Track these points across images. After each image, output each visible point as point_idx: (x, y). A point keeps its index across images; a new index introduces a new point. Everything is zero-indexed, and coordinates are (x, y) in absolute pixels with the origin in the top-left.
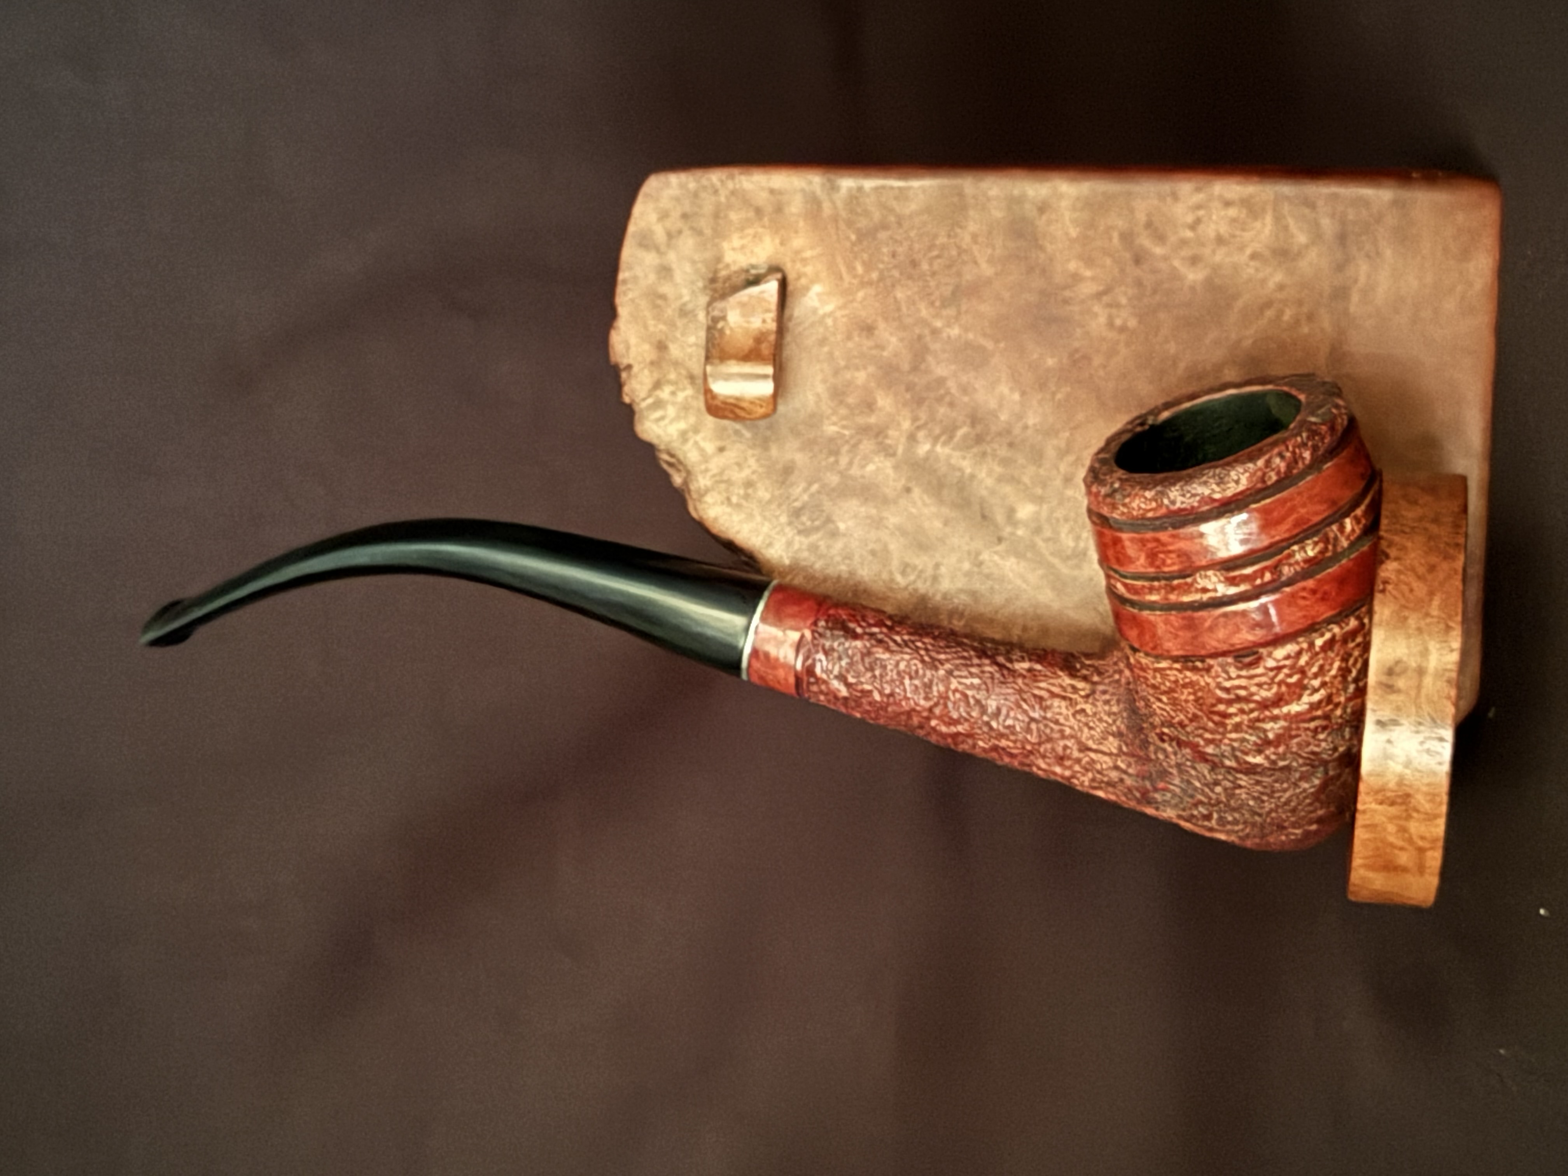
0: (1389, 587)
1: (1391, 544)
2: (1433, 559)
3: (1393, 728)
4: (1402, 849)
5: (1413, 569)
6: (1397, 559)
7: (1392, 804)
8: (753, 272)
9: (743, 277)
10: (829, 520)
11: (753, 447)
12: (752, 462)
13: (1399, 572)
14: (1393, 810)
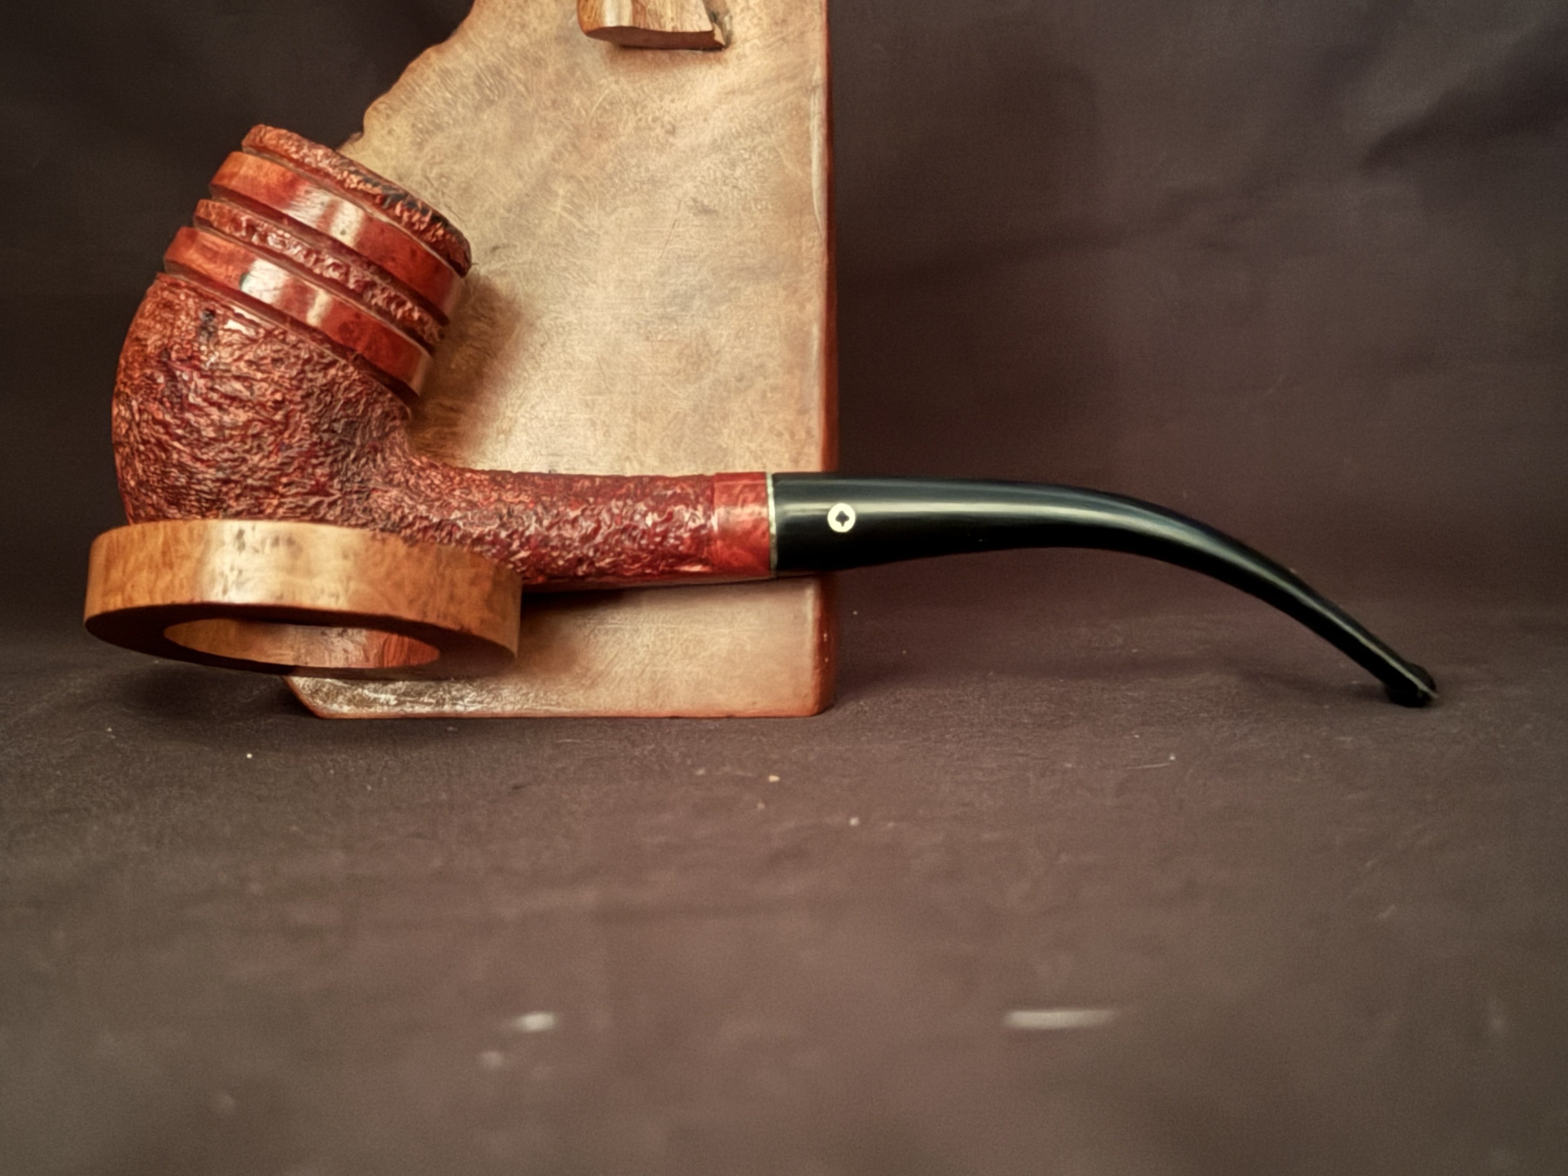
0: (378, 545)
1: (424, 550)
2: (408, 589)
3: (237, 544)
4: (124, 572)
5: (397, 568)
6: (408, 555)
7: (164, 553)
8: (727, 19)
9: (721, 10)
10: (491, 102)
11: (560, 27)
12: (546, 27)
13: (394, 555)
14: (158, 556)
